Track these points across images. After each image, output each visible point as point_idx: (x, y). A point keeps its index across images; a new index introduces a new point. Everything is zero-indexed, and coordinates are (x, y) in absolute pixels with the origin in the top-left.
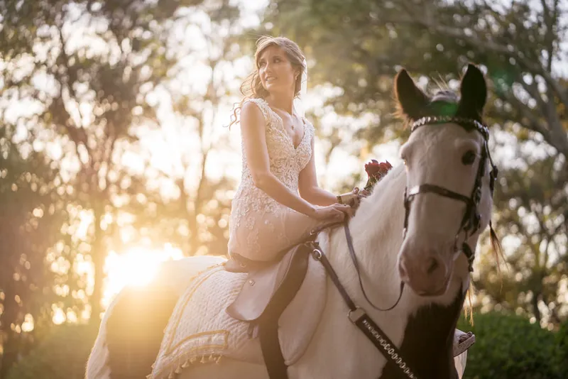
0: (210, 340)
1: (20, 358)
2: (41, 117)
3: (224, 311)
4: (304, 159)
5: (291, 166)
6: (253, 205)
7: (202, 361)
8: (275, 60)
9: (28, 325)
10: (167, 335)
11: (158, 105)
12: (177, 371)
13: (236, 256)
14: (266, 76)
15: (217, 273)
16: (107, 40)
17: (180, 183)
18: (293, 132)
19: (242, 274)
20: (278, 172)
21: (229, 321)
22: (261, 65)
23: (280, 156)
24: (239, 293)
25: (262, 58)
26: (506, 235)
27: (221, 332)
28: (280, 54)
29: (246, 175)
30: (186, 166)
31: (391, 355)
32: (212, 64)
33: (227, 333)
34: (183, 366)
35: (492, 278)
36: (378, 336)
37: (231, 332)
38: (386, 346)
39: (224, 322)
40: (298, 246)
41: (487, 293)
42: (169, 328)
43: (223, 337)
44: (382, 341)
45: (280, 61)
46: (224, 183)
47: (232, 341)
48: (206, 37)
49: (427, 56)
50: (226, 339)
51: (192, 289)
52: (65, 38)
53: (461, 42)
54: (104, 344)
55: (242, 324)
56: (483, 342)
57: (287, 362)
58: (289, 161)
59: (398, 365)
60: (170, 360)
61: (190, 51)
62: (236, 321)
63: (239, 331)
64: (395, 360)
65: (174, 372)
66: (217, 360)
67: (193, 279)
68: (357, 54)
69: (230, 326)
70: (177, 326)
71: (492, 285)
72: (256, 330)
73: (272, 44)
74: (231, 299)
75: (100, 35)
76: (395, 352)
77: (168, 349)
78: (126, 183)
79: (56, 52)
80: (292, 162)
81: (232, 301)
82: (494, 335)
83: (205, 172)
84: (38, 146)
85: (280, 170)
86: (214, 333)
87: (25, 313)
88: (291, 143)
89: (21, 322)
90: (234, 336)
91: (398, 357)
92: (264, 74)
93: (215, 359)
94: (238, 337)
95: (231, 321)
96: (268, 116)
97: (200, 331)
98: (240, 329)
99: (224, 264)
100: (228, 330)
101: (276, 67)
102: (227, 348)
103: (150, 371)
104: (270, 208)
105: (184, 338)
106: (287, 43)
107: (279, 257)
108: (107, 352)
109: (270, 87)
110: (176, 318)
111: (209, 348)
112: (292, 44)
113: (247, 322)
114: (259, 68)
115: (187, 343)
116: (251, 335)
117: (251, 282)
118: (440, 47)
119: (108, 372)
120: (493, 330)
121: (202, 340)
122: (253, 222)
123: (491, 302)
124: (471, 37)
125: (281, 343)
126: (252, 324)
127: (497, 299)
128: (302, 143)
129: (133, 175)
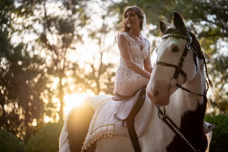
0: (107, 128)
1: (32, 136)
2: (37, 41)
3: (113, 116)
4: (146, 55)
5: (140, 58)
6: (124, 74)
7: (105, 136)
8: (131, 15)
9: (34, 123)
10: (91, 126)
11: (83, 35)
12: (95, 141)
13: (117, 94)
14: (128, 22)
15: (110, 101)
16: (62, 10)
17: (92, 66)
18: (140, 44)
19: (120, 101)
20: (134, 60)
21: (115, 120)
22: (126, 17)
23: (135, 54)
24: (119, 109)
25: (126, 14)
26: (225, 83)
27: (112, 125)
28: (133, 13)
29: (121, 62)
30: (94, 59)
31: (177, 132)
32: (103, 17)
33: (114, 125)
34: (97, 138)
35: (220, 101)
36: (172, 125)
37: (116, 125)
38: (175, 129)
39: (113, 121)
40: (141, 90)
41: (218, 107)
42: (91, 124)
43: (112, 127)
44: (173, 127)
45: (133, 15)
46: (110, 65)
47: (116, 128)
48: (101, 7)
49: (191, 12)
50: (114, 127)
51: (100, 108)
52: (46, 9)
53: (205, 6)
54: (66, 130)
55: (120, 121)
56: (217, 127)
57: (138, 136)
58: (139, 56)
59: (181, 136)
60: (92, 136)
61: (95, 13)
62: (118, 120)
63: (119, 124)
64: (179, 134)
65: (94, 141)
66: (110, 136)
67: (101, 104)
68: (162, 12)
69: (115, 122)
70: (95, 122)
71: (220, 104)
72: (125, 123)
73: (130, 9)
74: (116, 112)
75: (59, 7)
76: (179, 131)
77: (91, 132)
78: (71, 66)
79: (43, 15)
80: (140, 56)
81: (116, 113)
82: (222, 124)
83: (102, 61)
84: (36, 52)
85: (135, 60)
86: (109, 125)
87: (33, 118)
88: (139, 48)
89: (32, 122)
90: (117, 126)
91: (180, 133)
92: (127, 21)
93: (110, 135)
94: (119, 127)
95: (116, 120)
96: (129, 39)
97: (104, 125)
98: (119, 123)
99: (113, 98)
100: (114, 124)
101: (132, 18)
102: (114, 131)
103: (84, 140)
104: (131, 75)
105: (98, 127)
106: (136, 8)
107: (134, 94)
108: (67, 133)
109: (130, 26)
110: (94, 119)
111: (107, 131)
112: (139, 9)
113: (122, 120)
114: (125, 19)
115: (99, 129)
116: (123, 125)
117: (123, 104)
118: (196, 8)
119: (68, 141)
120: (221, 122)
121: (105, 128)
122: (124, 80)
123: (220, 111)
124: (209, 3)
125: (135, 128)
126: (124, 121)
127: (222, 109)
128: (144, 48)
129: (73, 63)
